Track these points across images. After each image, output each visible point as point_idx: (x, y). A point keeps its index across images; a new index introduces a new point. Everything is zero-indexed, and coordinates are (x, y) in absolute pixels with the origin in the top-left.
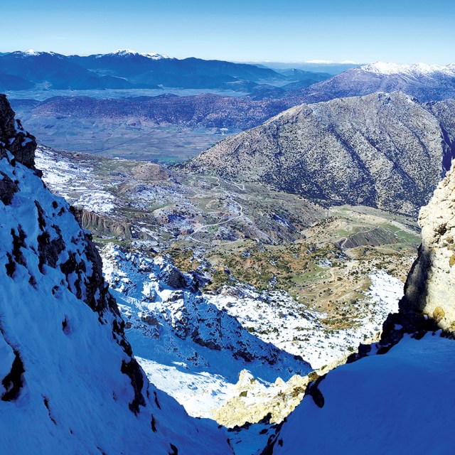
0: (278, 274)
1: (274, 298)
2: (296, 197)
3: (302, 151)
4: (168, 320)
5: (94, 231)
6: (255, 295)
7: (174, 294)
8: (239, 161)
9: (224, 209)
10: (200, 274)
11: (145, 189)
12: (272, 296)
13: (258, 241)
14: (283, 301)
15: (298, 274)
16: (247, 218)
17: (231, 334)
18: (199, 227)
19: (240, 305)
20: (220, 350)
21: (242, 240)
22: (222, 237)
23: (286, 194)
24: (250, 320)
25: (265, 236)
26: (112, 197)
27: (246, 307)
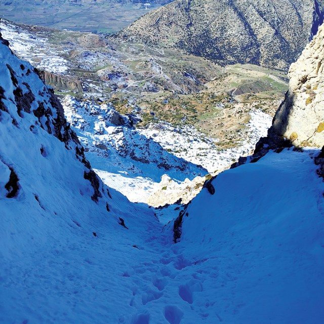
0: (188, 114)
1: (185, 130)
2: (201, 59)
3: (208, 22)
4: (114, 146)
5: (55, 87)
6: (172, 128)
7: (116, 129)
8: (159, 31)
9: (149, 69)
10: (134, 116)
11: (89, 54)
12: (183, 129)
13: (174, 92)
14: (190, 132)
15: (201, 114)
16: (165, 76)
17: (156, 153)
18: (131, 83)
19: (161, 135)
20: (149, 163)
21: (163, 92)
22: (148, 90)
23: (194, 57)
24: (168, 145)
25: (178, 88)
26: (65, 61)
27: (165, 136)
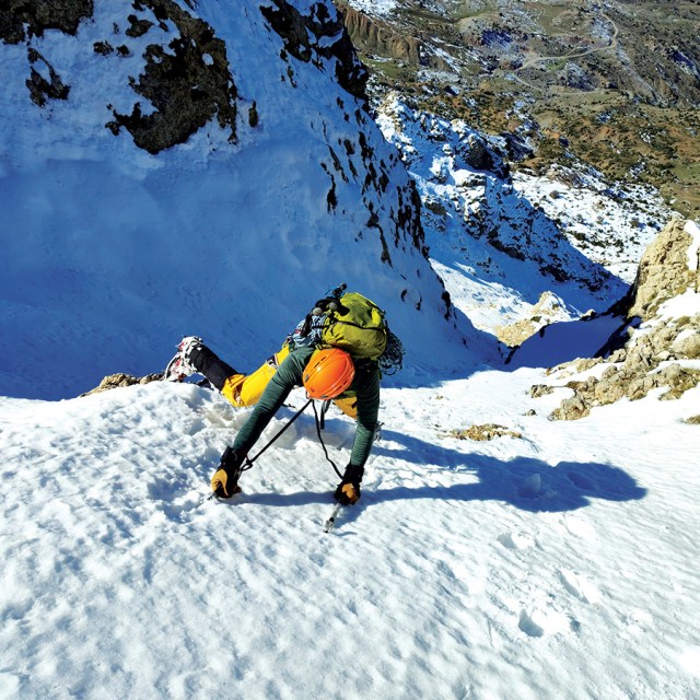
0: (651, 157)
1: (632, 195)
4: (460, 211)
5: (362, 45)
6: (600, 186)
7: (473, 178)
9: (584, 31)
10: (519, 139)
12: (629, 192)
13: (631, 96)
14: (645, 202)
15: (687, 163)
16: (622, 53)
17: (543, 243)
18: (532, 60)
19: (572, 197)
20: (523, 260)
21: (603, 92)
22: (569, 82)
24: (582, 223)
25: (646, 88)
27: (580, 203)
